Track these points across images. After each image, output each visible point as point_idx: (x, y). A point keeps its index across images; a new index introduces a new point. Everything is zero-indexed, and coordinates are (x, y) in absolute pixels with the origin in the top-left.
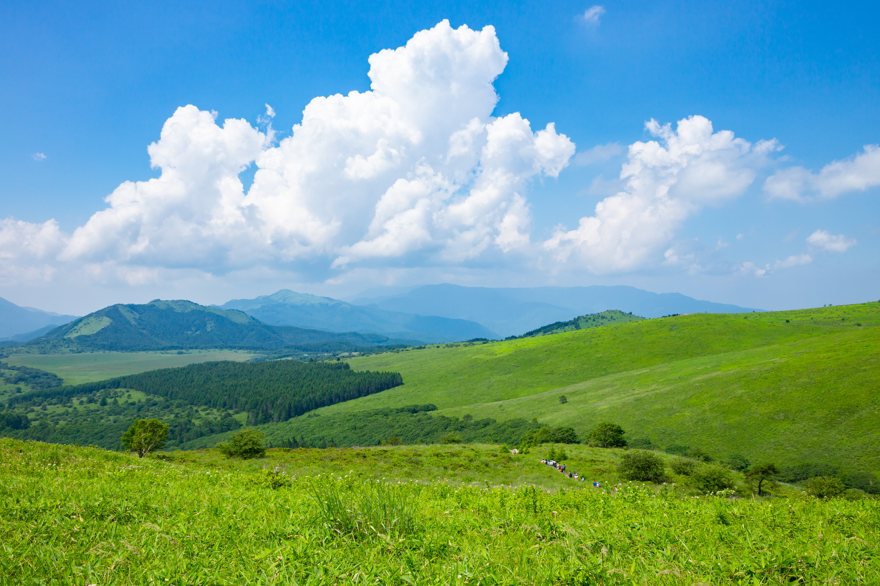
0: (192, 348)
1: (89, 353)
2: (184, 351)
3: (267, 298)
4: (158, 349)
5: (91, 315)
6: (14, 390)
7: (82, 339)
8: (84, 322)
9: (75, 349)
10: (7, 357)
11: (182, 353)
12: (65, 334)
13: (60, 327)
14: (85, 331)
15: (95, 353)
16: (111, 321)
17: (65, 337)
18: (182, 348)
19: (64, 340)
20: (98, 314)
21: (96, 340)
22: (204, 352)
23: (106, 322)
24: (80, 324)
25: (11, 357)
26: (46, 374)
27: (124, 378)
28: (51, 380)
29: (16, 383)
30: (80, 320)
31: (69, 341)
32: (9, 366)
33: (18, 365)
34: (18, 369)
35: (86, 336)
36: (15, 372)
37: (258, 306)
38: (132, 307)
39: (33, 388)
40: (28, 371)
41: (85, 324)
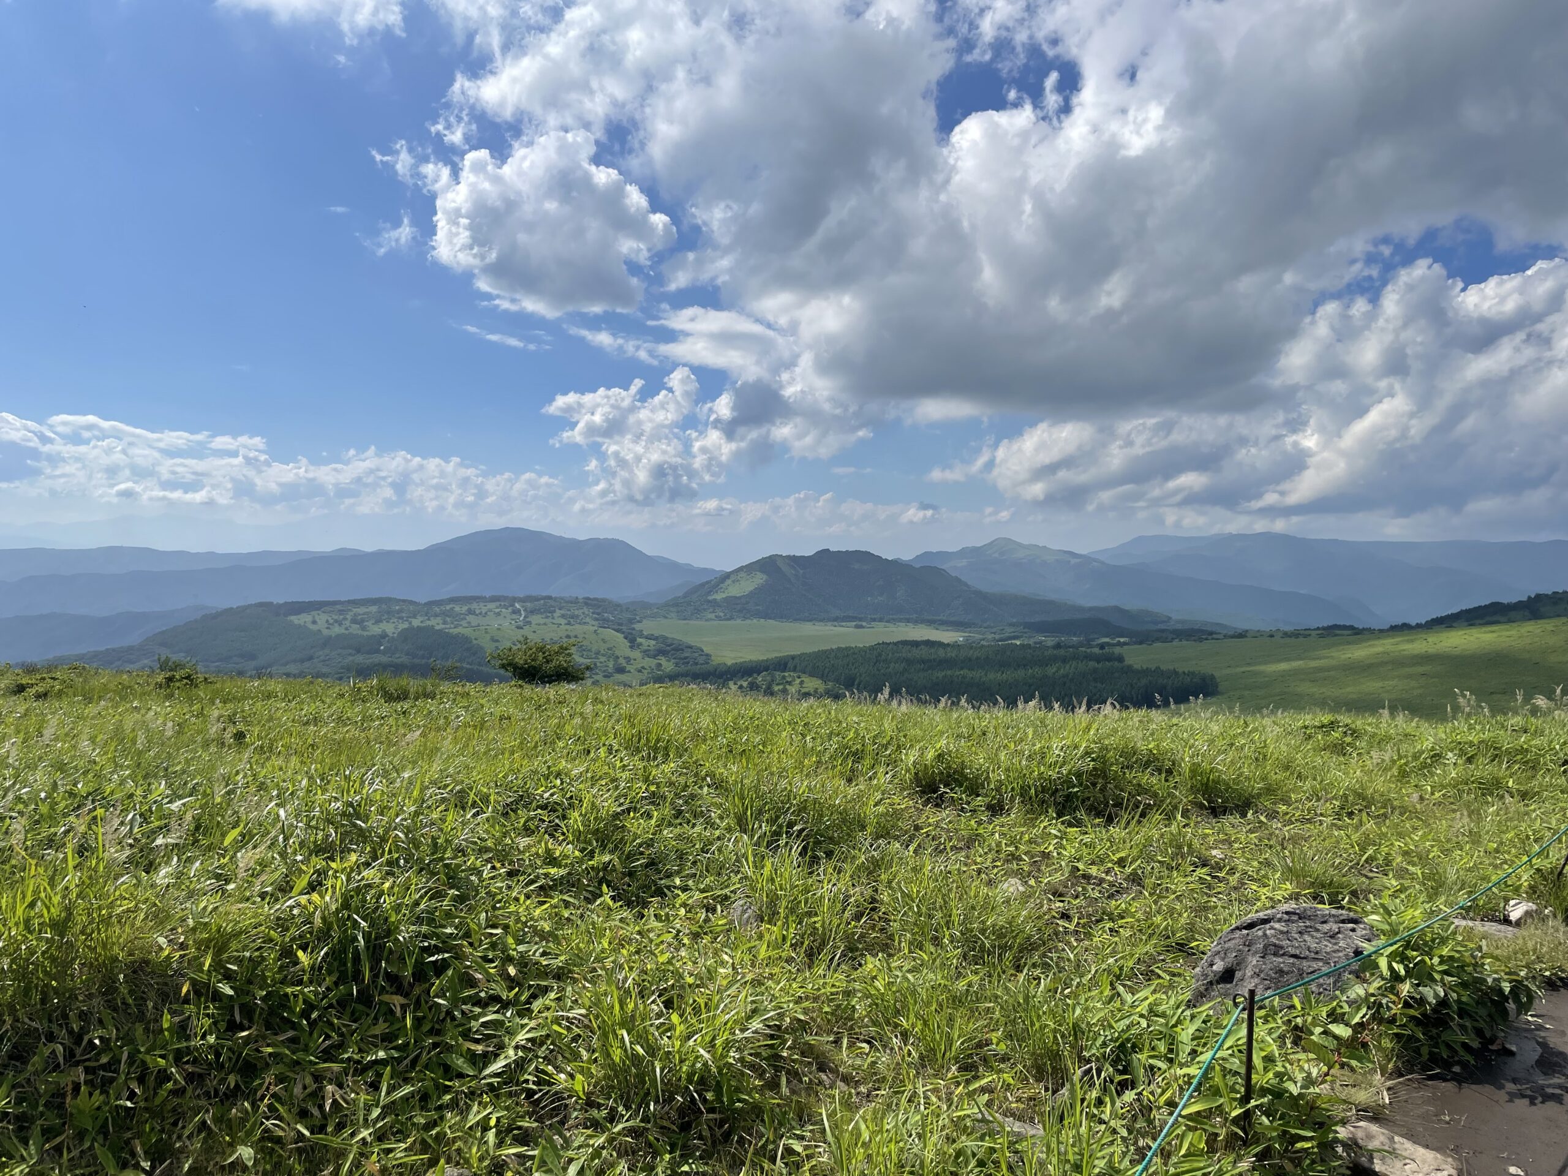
0: (874, 620)
1: (739, 621)
2: (864, 624)
3: (975, 551)
4: (829, 620)
5: (741, 569)
6: (653, 666)
7: (731, 602)
8: (733, 578)
9: (722, 614)
10: (639, 622)
11: (861, 627)
12: (709, 593)
13: (703, 585)
14: (735, 590)
15: (748, 622)
16: (765, 577)
17: (710, 598)
18: (860, 620)
19: (709, 601)
20: (749, 569)
21: (747, 603)
22: (892, 628)
23: (760, 579)
24: (729, 582)
25: (645, 622)
26: (691, 647)
27: (793, 658)
28: (696, 655)
29: (654, 657)
30: (727, 576)
31: (715, 604)
32: (645, 633)
33: (656, 633)
34: (656, 639)
35: (736, 597)
36: (653, 642)
37: (963, 563)
38: (794, 560)
39: (677, 664)
40: (669, 641)
41: (733, 582)
